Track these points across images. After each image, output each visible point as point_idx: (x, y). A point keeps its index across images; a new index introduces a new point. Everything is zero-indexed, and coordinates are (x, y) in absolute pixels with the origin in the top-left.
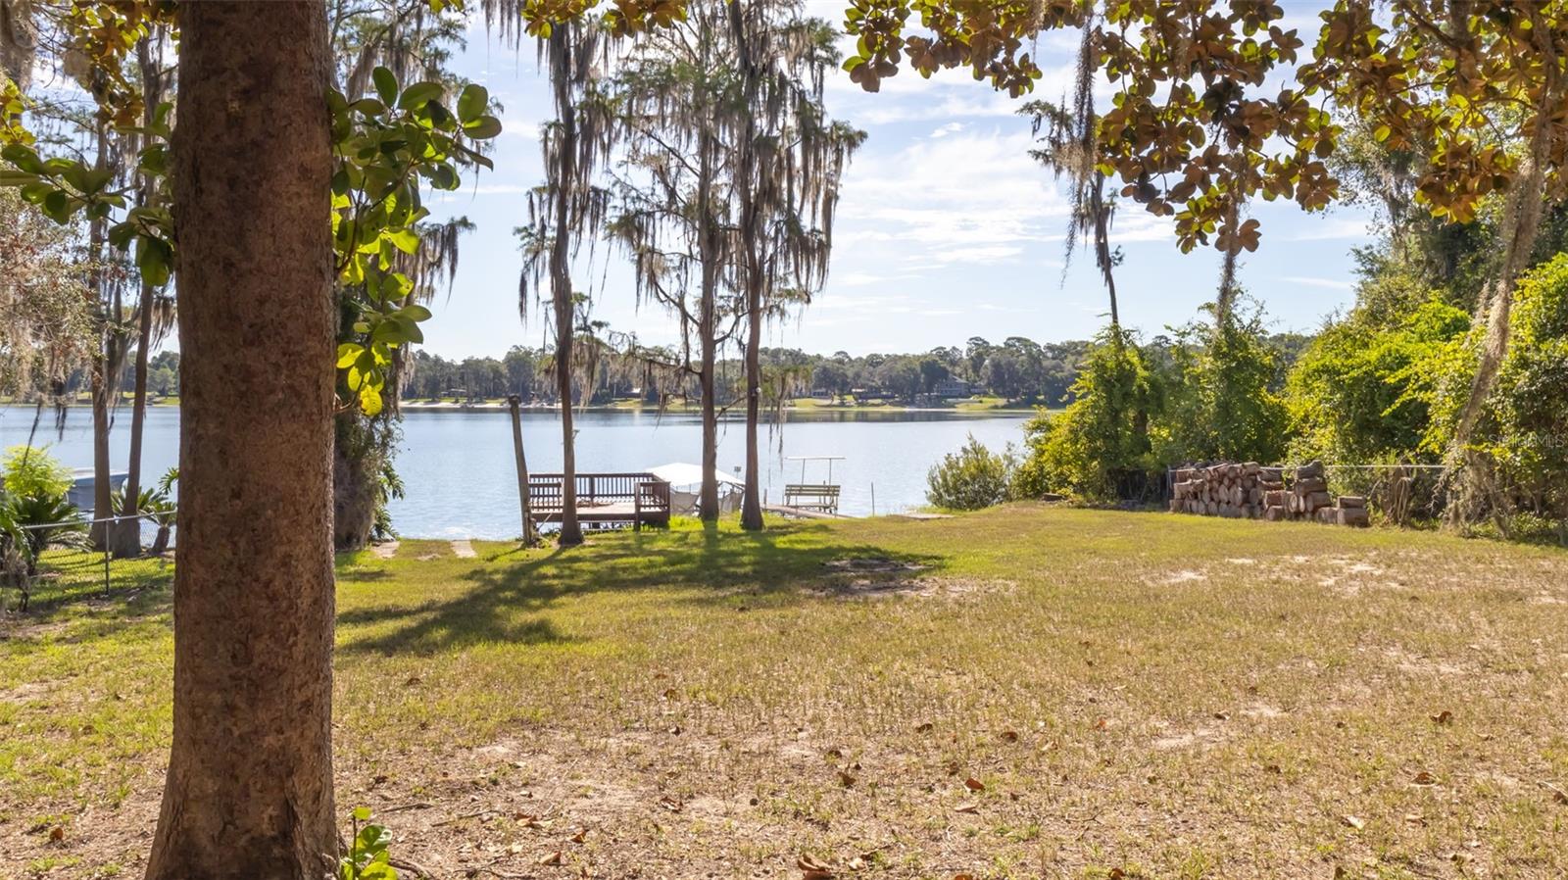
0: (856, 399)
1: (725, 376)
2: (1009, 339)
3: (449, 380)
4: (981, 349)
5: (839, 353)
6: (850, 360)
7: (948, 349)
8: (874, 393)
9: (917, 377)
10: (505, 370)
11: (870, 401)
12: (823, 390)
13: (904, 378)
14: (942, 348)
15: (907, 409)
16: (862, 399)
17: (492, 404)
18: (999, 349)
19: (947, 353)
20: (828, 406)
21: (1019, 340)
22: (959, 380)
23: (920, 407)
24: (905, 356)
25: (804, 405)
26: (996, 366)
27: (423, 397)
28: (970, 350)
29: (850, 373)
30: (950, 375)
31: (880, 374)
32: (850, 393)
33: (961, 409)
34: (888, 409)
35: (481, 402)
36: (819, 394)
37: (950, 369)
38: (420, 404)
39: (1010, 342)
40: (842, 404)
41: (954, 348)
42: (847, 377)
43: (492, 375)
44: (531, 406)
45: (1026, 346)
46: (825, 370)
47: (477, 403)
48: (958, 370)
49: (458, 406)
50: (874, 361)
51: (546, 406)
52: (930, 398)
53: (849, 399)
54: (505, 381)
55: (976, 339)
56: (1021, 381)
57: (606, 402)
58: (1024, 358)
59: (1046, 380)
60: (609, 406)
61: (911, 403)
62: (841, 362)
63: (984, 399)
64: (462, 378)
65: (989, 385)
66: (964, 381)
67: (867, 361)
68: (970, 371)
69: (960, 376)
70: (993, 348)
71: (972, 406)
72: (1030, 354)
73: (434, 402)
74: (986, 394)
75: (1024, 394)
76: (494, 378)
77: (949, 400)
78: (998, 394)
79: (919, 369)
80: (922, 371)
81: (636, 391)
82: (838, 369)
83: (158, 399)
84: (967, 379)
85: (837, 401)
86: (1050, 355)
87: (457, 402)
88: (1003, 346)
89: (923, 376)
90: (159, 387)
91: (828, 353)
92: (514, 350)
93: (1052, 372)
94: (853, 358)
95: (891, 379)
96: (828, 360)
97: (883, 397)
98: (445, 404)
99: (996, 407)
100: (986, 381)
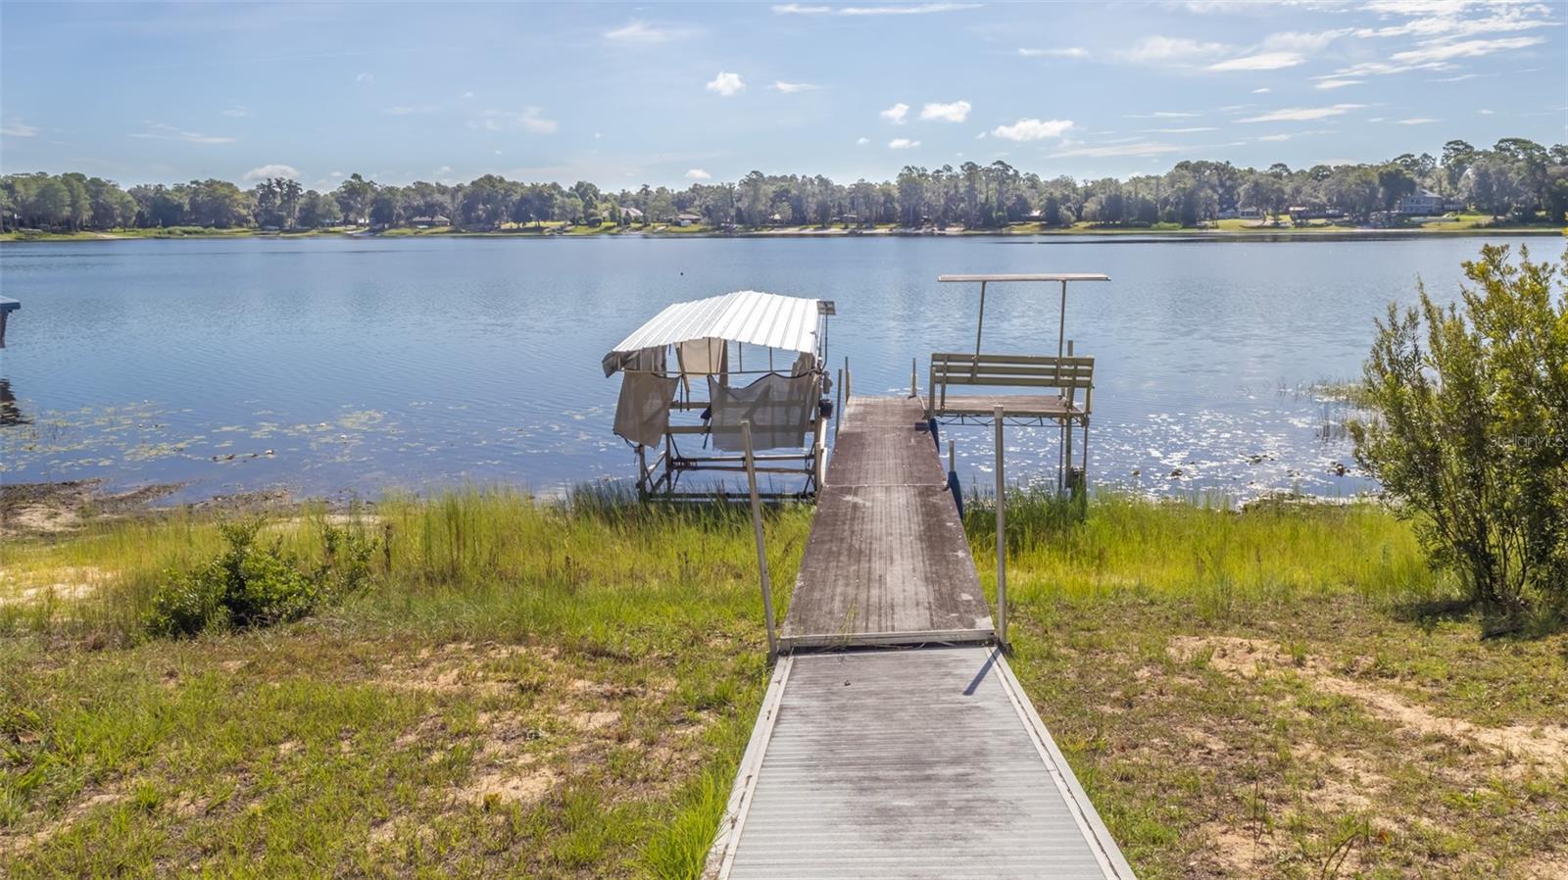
0: (1293, 219)
1: (1136, 194)
2: (1502, 141)
3: (840, 205)
4: (1461, 153)
5: (1276, 166)
6: (1290, 174)
7: (1416, 157)
8: (1318, 211)
9: (1374, 191)
10: (896, 193)
11: (1312, 221)
12: (1253, 209)
13: (1357, 193)
14: (1409, 156)
15: (1358, 230)
16: (1301, 219)
17: (882, 230)
18: (1486, 154)
19: (1415, 163)
20: (1259, 227)
21: (1515, 141)
22: (1429, 194)
23: (1375, 228)
24: (1359, 167)
25: (1228, 225)
26: (1483, 176)
27: (815, 223)
28: (1447, 157)
29: (1288, 189)
30: (1418, 188)
31: (1326, 188)
32: (1287, 212)
33: (1430, 228)
34: (1333, 230)
35: (871, 228)
36: (1248, 214)
37: (1418, 180)
38: (809, 231)
39: (1503, 145)
40: (1276, 226)
41: (1425, 156)
42: (1283, 193)
43: (882, 199)
44: (921, 231)
45: (1525, 149)
46: (1257, 184)
47: (866, 228)
48: (1428, 182)
49: (845, 232)
50: (1319, 174)
51: (936, 231)
52: (1389, 217)
53: (1286, 219)
54: (897, 205)
55: (1456, 143)
56: (1515, 193)
57: (1001, 227)
58: (1521, 164)
59: (1550, 191)
60: (1004, 230)
61: (1365, 223)
62: (1278, 176)
63: (1462, 217)
64: (853, 203)
65: (1470, 199)
66: (1436, 195)
67: (1310, 175)
68: (1445, 183)
69: (1431, 189)
70: (1479, 153)
71: (1444, 225)
72: (1530, 159)
73: (824, 228)
74: (1464, 211)
75: (1517, 209)
76: (885, 202)
77: (1413, 219)
78: (1481, 211)
79: (1376, 181)
80: (1382, 182)
81: (1036, 213)
82: (1274, 183)
83: (569, 228)
84: (1441, 192)
85: (1269, 221)
86: (1558, 159)
87: (846, 228)
88: (1493, 150)
89: (1381, 190)
90: (571, 216)
91: (1263, 167)
92: (905, 172)
93: (1561, 181)
94: (1293, 172)
95: (1340, 195)
96: (1261, 174)
97: (1329, 217)
98: (834, 230)
99: (1478, 226)
100: (1466, 194)
